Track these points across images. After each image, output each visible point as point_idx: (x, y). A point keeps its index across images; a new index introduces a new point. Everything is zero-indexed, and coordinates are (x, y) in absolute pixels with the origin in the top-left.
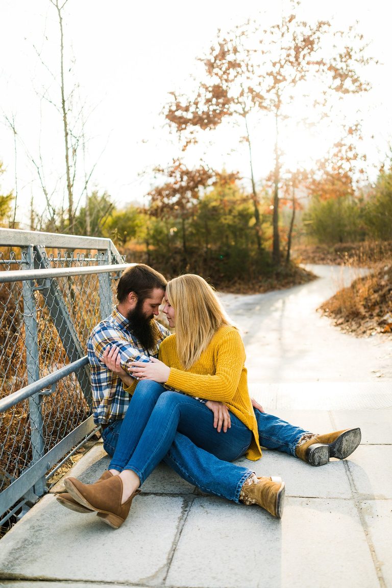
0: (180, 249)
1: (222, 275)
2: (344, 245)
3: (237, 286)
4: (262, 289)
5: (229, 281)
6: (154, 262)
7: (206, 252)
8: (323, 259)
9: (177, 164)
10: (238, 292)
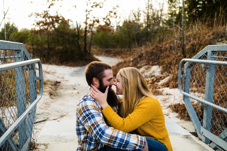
0: (46, 48)
1: (64, 59)
2: (108, 49)
3: (70, 63)
4: (80, 65)
5: (67, 61)
6: (35, 52)
7: (58, 50)
8: (101, 54)
9: (46, 13)
10: (71, 66)
